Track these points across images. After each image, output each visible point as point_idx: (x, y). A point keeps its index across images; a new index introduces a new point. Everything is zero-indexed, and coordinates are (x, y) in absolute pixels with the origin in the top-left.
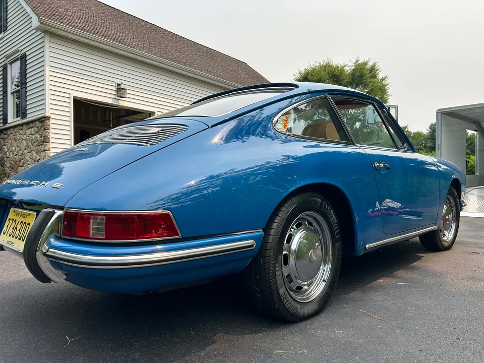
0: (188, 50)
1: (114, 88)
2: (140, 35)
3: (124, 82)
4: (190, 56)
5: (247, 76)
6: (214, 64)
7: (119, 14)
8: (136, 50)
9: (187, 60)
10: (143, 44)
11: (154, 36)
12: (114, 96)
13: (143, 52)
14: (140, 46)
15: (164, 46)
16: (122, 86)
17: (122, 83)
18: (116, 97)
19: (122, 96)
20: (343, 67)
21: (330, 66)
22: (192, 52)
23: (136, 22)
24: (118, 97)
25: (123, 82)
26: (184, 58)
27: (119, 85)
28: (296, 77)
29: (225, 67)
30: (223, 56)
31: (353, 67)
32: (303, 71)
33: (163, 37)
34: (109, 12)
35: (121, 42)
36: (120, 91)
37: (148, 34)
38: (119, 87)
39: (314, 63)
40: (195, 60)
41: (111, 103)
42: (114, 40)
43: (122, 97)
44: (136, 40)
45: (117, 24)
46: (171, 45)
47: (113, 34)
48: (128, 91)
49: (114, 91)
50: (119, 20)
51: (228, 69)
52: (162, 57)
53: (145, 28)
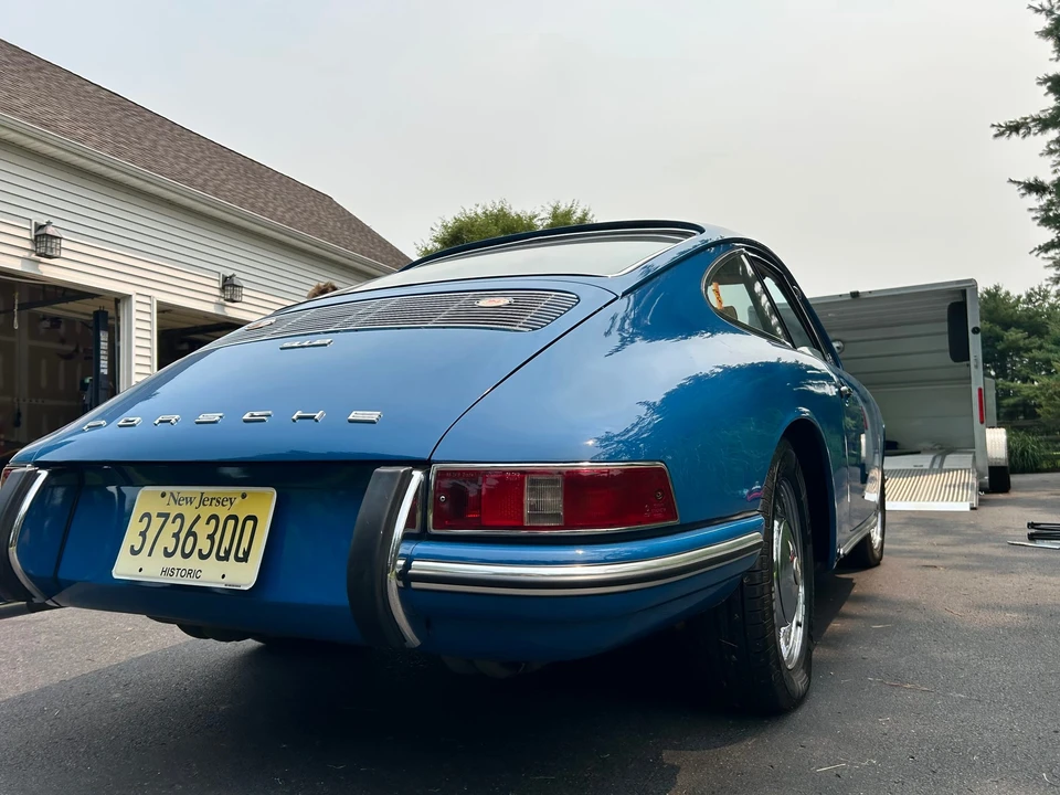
0: (204, 158)
1: (26, 234)
2: (88, 113)
3: (55, 222)
4: (211, 171)
5: (339, 225)
6: (266, 194)
7: (30, 62)
8: (88, 147)
9: (206, 180)
10: (100, 134)
11: (120, 120)
12: (26, 254)
13: (104, 153)
14: (94, 138)
15: (147, 143)
16: (50, 230)
17: (49, 223)
18: (33, 256)
19: (49, 253)
20: (531, 219)
21: (505, 215)
22: (213, 163)
23: (74, 83)
24: (38, 255)
25: (52, 220)
26: (197, 174)
27: (42, 227)
28: (435, 234)
29: (290, 202)
30: (280, 178)
31: (549, 221)
32: (450, 222)
33: (141, 123)
34: (7, 56)
35: (47, 126)
36: (43, 241)
37: (107, 114)
38: (40, 232)
39: (473, 207)
40: (223, 181)
41: (20, 269)
42: (31, 119)
43: (50, 257)
44: (81, 124)
45: (28, 84)
46: (163, 143)
47: (25, 106)
48: (64, 244)
49: (28, 242)
50: (32, 75)
51: (298, 207)
52: (150, 168)
53: (98, 100)
